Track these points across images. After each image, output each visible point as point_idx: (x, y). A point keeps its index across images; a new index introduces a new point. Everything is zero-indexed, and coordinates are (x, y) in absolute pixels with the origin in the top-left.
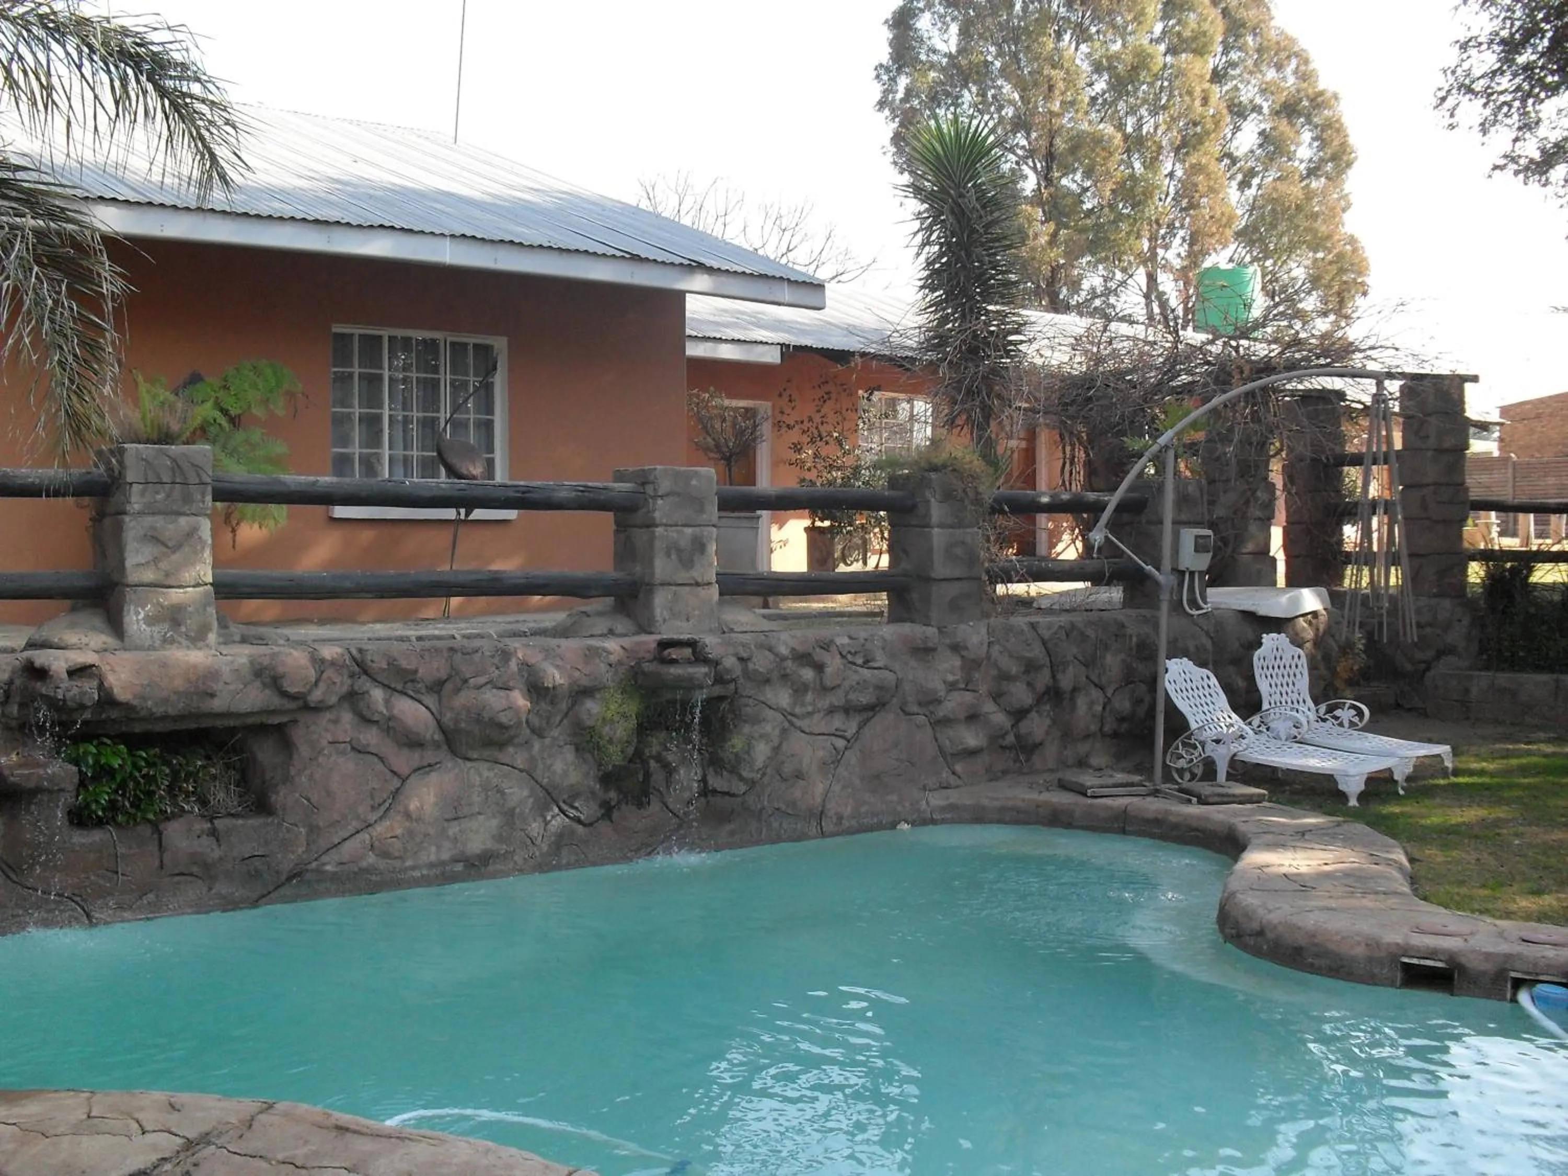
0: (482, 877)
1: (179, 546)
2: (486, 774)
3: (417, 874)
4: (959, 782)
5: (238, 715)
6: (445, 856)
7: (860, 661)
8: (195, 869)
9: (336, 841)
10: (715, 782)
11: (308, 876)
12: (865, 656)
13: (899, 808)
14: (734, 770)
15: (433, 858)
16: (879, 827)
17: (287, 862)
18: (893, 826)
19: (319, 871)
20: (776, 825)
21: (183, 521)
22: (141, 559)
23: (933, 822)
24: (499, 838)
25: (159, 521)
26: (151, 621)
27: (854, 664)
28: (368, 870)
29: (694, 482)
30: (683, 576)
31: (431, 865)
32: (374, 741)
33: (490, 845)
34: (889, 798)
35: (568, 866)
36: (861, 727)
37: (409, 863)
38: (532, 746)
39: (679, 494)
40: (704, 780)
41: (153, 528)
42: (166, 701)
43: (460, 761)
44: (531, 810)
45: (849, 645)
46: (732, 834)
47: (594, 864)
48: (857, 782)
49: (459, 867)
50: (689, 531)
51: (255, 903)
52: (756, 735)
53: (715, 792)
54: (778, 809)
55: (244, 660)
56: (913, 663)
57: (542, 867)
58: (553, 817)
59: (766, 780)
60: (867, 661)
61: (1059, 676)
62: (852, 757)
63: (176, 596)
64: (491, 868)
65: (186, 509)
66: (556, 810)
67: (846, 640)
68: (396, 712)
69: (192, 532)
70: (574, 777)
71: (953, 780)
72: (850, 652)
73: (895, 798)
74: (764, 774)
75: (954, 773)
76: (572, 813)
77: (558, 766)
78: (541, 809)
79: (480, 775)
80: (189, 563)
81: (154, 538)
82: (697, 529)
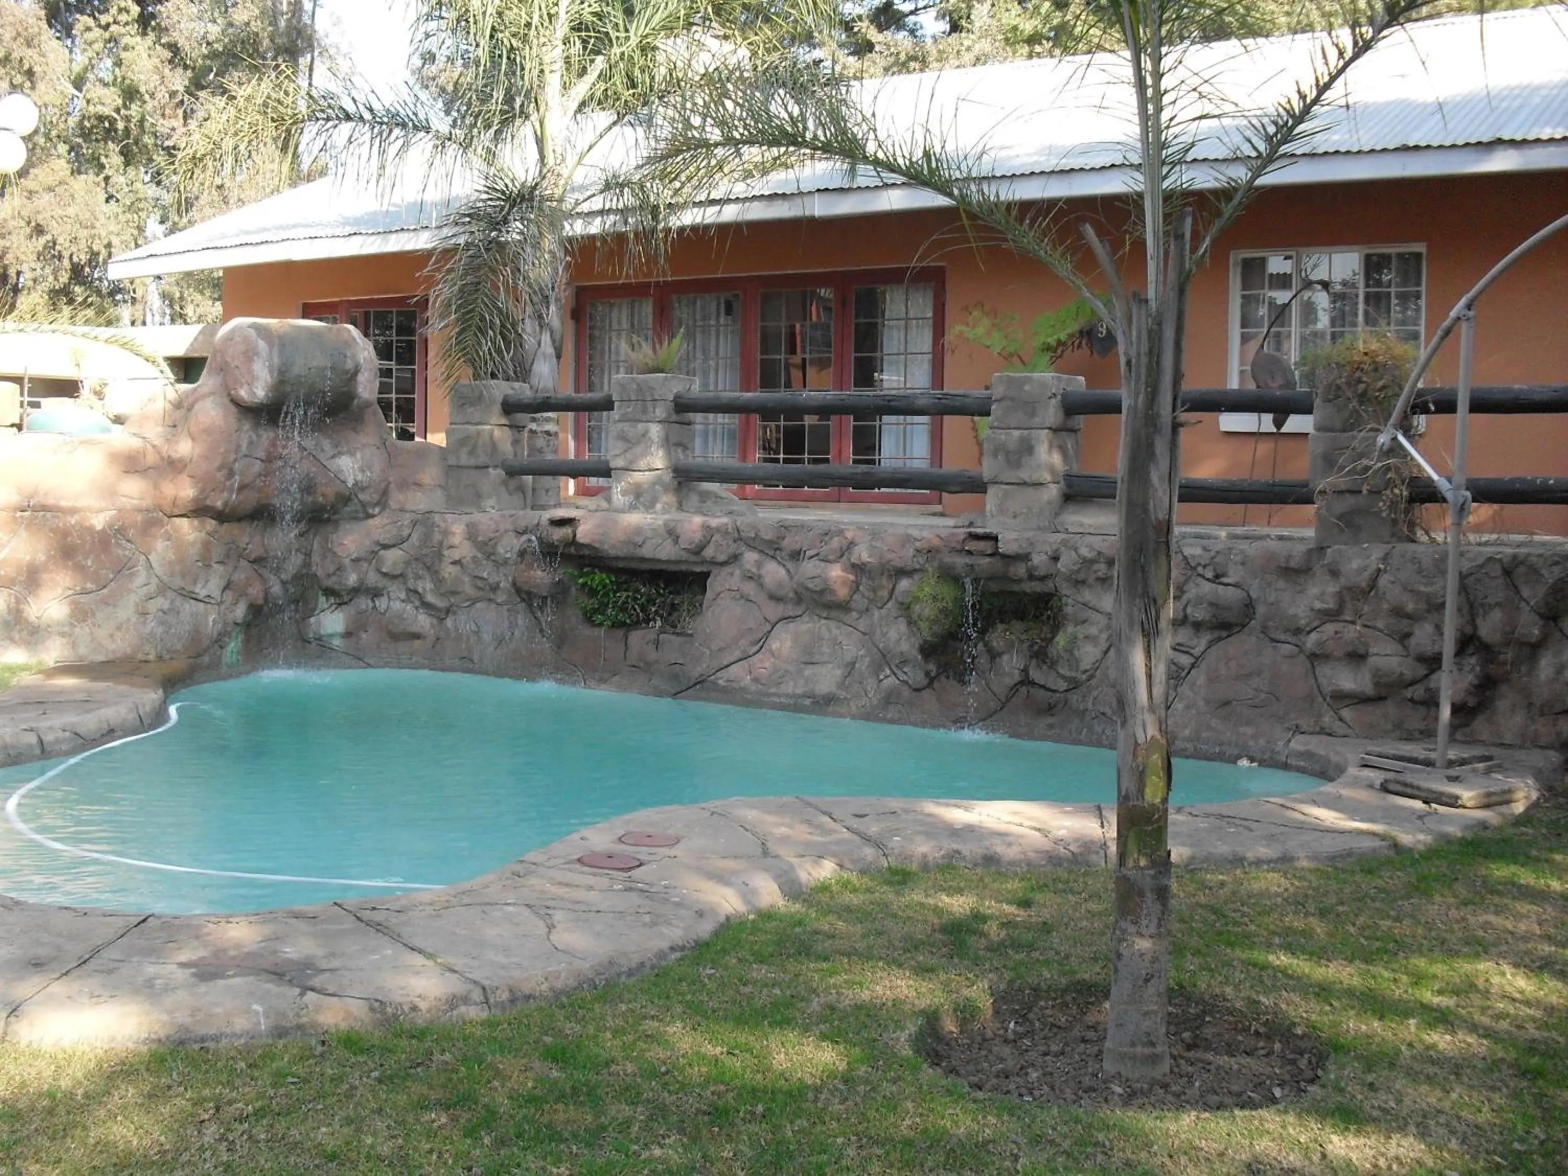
0: (824, 714)
1: (638, 442)
2: (835, 631)
3: (777, 700)
4: (1349, 731)
5: (659, 561)
6: (799, 691)
7: (1210, 574)
8: (642, 665)
9: (725, 663)
10: (1036, 675)
11: (706, 685)
12: (1214, 570)
13: (1251, 743)
14: (1053, 665)
15: (790, 691)
16: (1220, 757)
17: (696, 671)
18: (1234, 760)
19: (714, 683)
20: (1098, 729)
21: (640, 426)
22: (617, 452)
23: (1286, 767)
24: (842, 685)
25: (626, 426)
26: (624, 493)
27: (1203, 577)
28: (743, 689)
29: (1027, 388)
30: (1010, 476)
31: (787, 696)
32: (752, 593)
33: (834, 689)
34: (1243, 730)
35: (892, 721)
36: (1210, 645)
37: (773, 690)
38: (873, 615)
39: (1012, 399)
40: (1025, 671)
41: (623, 431)
42: (613, 546)
43: (816, 618)
44: (868, 667)
45: (1200, 556)
46: (1051, 726)
47: (915, 725)
48: (1201, 703)
49: (808, 702)
50: (1017, 433)
51: (675, 695)
52: (1080, 636)
53: (1033, 683)
54: (1103, 714)
55: (660, 522)
56: (1281, 584)
57: (868, 716)
58: (886, 677)
59: (1093, 682)
60: (1217, 576)
61: (1479, 621)
62: (1199, 676)
63: (638, 477)
64: (831, 709)
65: (644, 418)
66: (888, 672)
67: (1198, 551)
68: (763, 572)
69: (645, 434)
70: (904, 647)
71: (1337, 727)
72: (1199, 564)
73: (1249, 730)
74: (1092, 677)
75: (1341, 720)
76: (904, 677)
77: (893, 634)
78: (876, 669)
79: (830, 631)
80: (644, 455)
81: (623, 437)
82: (1026, 432)
